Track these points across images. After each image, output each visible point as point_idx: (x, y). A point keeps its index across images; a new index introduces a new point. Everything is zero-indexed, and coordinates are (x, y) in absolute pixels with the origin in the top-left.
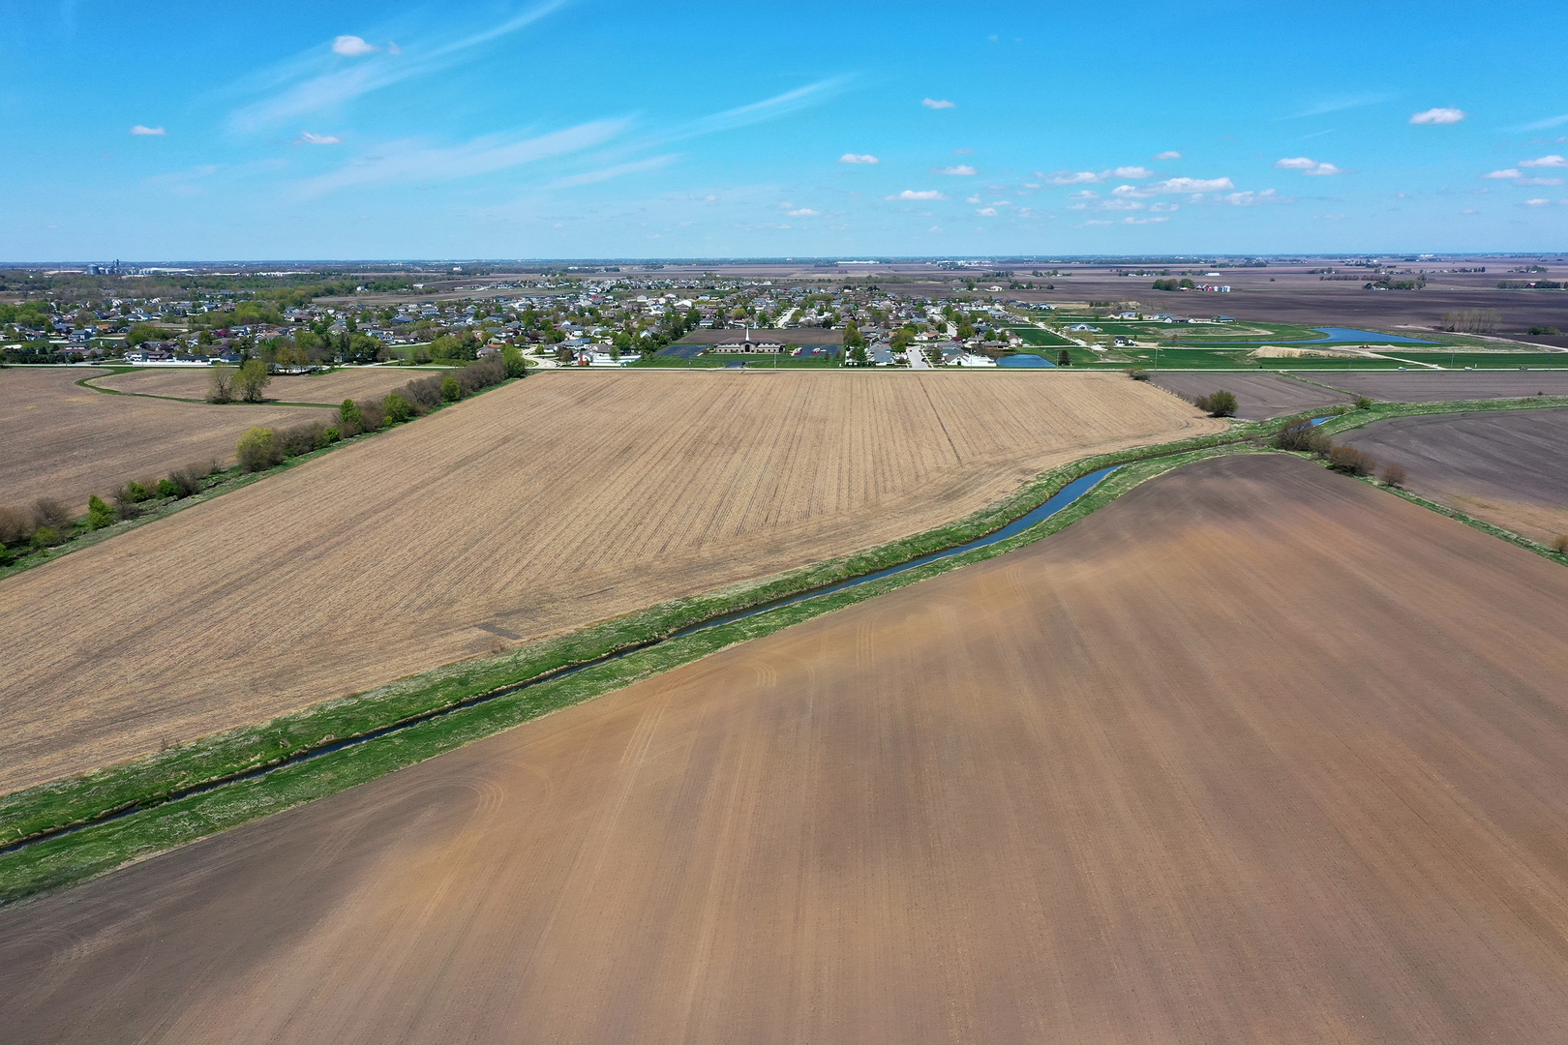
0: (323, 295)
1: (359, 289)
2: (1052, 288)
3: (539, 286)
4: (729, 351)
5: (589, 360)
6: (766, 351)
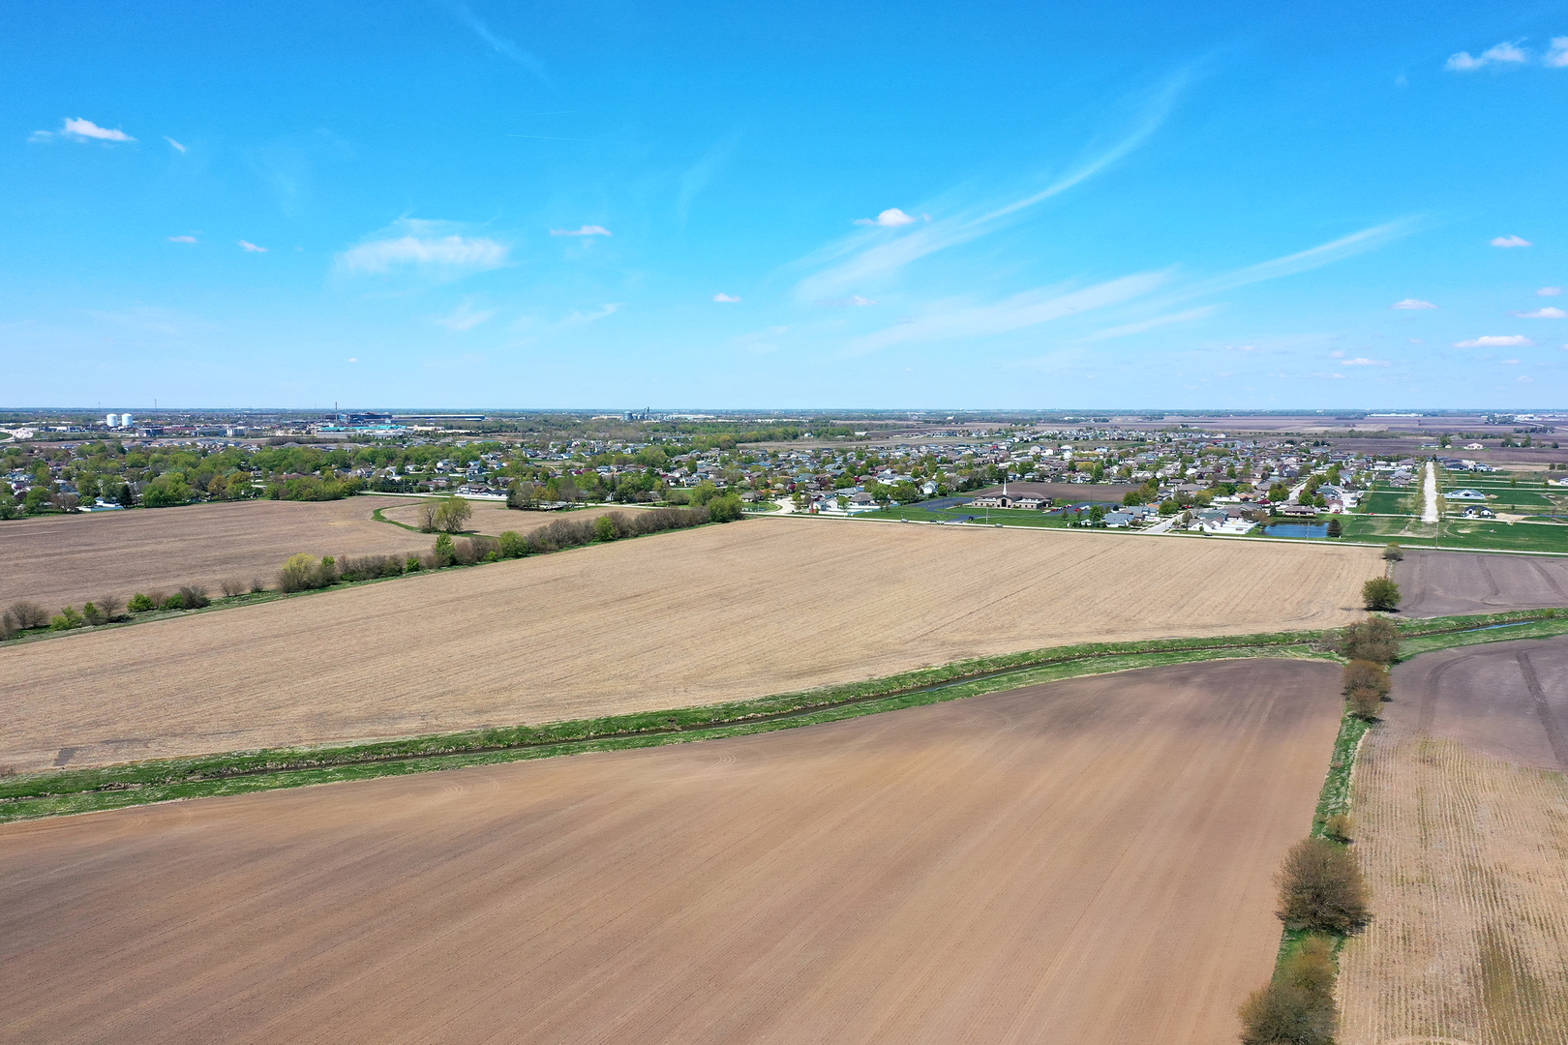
0: (764, 440)
1: (806, 435)
2: (1556, 446)
3: (974, 435)
4: (985, 504)
5: (819, 508)
6: (1023, 506)
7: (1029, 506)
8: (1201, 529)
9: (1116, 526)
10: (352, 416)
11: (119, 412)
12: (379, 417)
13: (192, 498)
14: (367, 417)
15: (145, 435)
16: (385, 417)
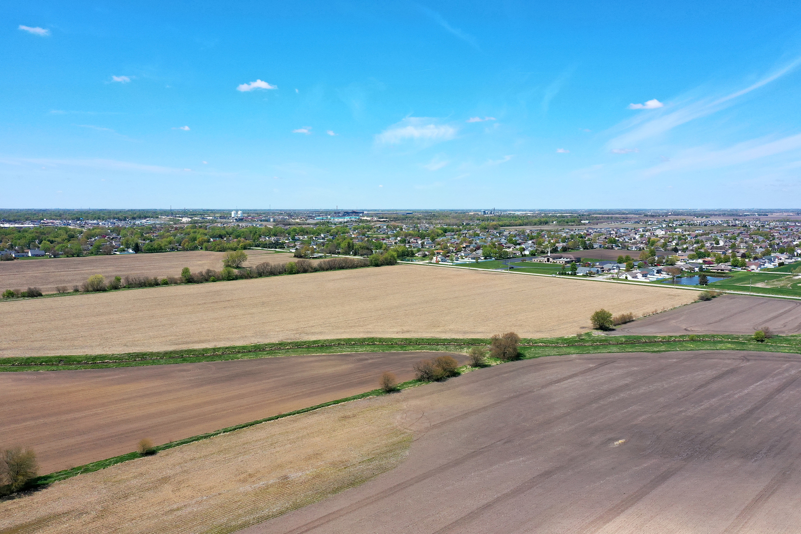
4: (538, 260)
5: (440, 260)
6: (558, 262)
7: (561, 262)
8: (626, 278)
9: (581, 274)
10: (345, 213)
11: (237, 211)
12: (357, 213)
13: (170, 249)
14: (352, 213)
15: (235, 221)
16: (360, 213)
